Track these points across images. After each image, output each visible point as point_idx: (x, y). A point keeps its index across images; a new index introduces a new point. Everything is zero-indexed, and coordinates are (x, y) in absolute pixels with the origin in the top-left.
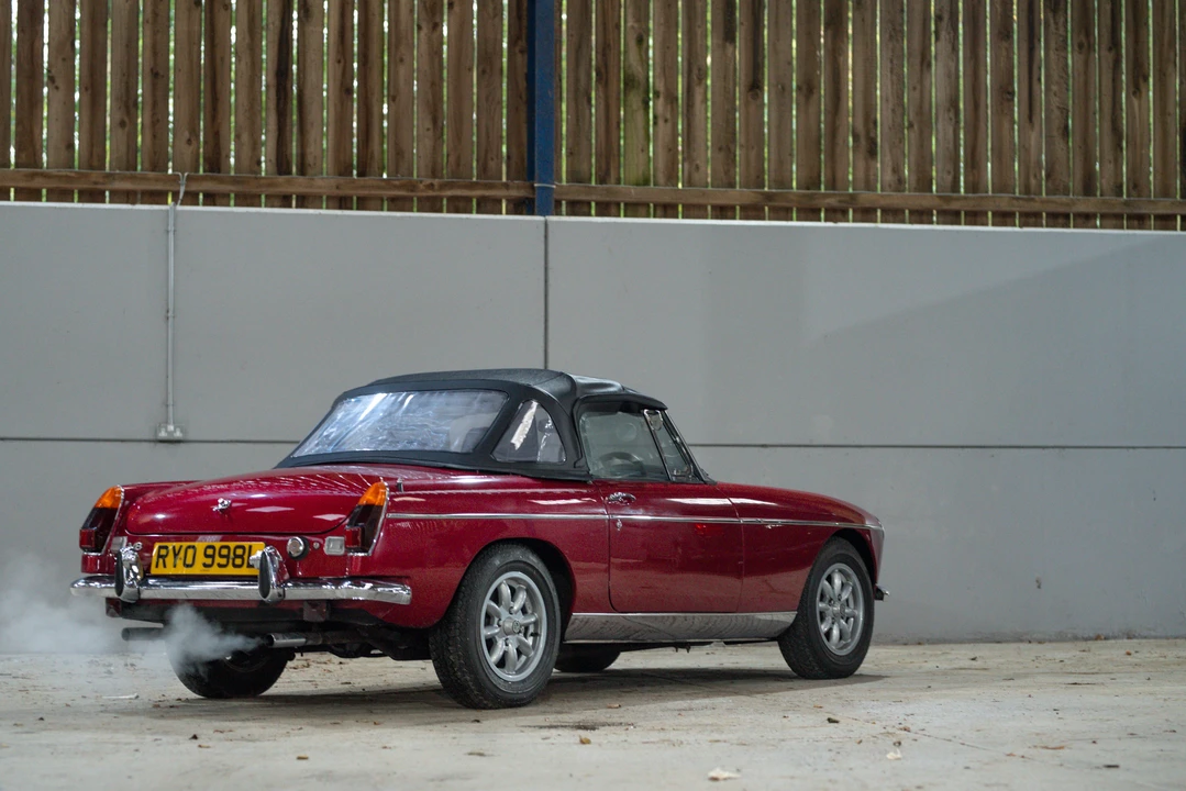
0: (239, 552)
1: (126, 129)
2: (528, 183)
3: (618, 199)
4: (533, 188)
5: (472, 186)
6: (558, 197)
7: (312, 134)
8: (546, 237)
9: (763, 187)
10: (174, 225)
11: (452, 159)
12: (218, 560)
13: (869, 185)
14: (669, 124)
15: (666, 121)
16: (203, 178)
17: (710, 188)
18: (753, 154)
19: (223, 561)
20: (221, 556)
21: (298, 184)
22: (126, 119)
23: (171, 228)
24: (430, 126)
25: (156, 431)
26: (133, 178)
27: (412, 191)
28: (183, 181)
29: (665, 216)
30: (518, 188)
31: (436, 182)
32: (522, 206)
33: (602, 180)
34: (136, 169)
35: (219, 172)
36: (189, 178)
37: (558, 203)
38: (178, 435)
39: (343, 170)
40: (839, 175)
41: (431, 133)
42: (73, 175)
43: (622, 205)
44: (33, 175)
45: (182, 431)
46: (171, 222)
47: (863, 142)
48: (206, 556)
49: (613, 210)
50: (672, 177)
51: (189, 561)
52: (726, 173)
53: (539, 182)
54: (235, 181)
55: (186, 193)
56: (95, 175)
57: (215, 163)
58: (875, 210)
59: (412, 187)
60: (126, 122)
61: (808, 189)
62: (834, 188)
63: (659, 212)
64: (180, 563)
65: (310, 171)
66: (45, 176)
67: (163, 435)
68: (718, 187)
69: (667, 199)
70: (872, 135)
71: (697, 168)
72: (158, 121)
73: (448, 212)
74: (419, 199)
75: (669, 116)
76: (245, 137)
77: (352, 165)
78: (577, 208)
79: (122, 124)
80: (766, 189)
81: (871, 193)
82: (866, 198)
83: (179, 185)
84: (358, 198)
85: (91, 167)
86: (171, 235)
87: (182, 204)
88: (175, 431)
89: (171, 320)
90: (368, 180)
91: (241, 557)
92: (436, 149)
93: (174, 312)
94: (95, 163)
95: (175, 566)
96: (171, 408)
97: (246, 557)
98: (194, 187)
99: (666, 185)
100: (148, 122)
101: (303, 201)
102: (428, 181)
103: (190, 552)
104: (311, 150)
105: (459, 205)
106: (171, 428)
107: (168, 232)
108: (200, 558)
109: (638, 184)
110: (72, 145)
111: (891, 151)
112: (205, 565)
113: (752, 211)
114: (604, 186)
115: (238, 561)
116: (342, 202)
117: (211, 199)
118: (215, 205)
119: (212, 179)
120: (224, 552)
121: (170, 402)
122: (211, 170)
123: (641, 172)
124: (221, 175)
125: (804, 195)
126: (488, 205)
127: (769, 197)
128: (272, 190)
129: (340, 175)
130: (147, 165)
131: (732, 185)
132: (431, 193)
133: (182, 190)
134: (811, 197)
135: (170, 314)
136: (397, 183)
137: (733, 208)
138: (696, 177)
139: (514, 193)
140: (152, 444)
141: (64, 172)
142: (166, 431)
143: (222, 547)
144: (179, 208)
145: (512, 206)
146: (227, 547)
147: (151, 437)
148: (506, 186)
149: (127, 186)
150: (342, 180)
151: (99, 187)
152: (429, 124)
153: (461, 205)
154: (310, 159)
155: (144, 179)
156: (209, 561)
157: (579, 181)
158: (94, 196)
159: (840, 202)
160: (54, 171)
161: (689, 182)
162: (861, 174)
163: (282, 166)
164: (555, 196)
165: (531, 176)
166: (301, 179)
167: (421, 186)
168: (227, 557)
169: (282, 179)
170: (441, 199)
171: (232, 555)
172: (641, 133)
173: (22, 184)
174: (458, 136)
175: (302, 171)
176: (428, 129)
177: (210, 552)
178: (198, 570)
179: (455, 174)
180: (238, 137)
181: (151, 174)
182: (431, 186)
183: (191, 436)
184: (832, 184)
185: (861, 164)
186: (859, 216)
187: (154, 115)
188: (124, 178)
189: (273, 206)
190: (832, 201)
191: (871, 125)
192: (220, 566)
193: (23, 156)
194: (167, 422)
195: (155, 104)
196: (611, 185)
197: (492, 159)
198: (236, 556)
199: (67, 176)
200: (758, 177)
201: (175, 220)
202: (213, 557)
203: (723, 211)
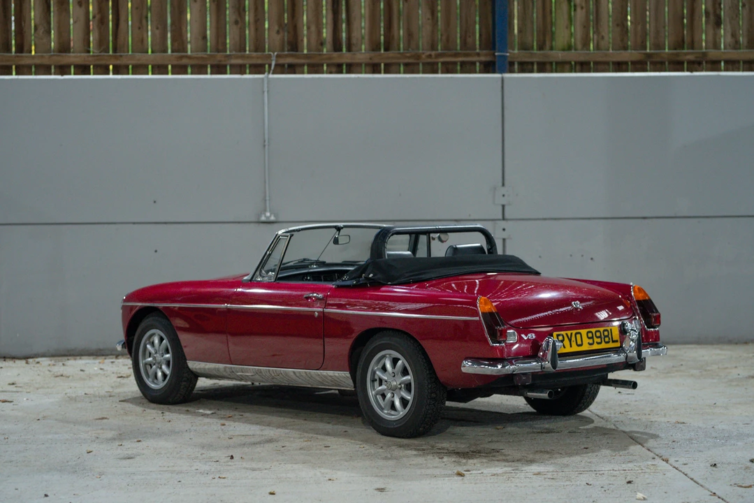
0: (606, 333)
1: (239, 26)
2: (492, 52)
3: (551, 60)
4: (494, 54)
5: (456, 55)
6: (511, 60)
7: (355, 25)
8: (503, 87)
9: (646, 49)
10: (268, 87)
11: (444, 38)
12: (596, 340)
13: (716, 46)
14: (584, 10)
15: (582, 8)
16: (287, 56)
17: (611, 51)
18: (639, 28)
19: (599, 340)
20: (597, 337)
21: (345, 57)
22: (239, 19)
23: (266, 89)
24: (430, 17)
25: (259, 216)
26: (243, 57)
27: (418, 59)
28: (274, 58)
29: (582, 71)
30: (486, 55)
31: (433, 53)
32: (489, 67)
33: (541, 48)
34: (245, 51)
35: (297, 51)
36: (277, 56)
37: (512, 64)
38: (272, 218)
39: (375, 47)
40: (696, 39)
41: (430, 21)
42: (206, 56)
43: (554, 64)
44: (182, 57)
45: (275, 216)
46: (266, 85)
47: (712, 17)
48: (589, 338)
49: (548, 67)
50: (586, 44)
51: (579, 342)
52: (622, 40)
53: (499, 52)
54: (307, 56)
55: (276, 65)
56: (220, 56)
57: (294, 46)
58: (720, 62)
59: (418, 57)
60: (239, 21)
61: (675, 49)
62: (693, 48)
63: (578, 67)
64: (574, 344)
65: (354, 48)
66: (189, 57)
67: (263, 218)
68: (616, 50)
69: (582, 59)
70: (718, 12)
71: (603, 37)
72: (258, 20)
73: (442, 73)
74: (424, 64)
75: (584, 5)
76: (313, 28)
77: (380, 43)
78: (525, 67)
79: (236, 22)
80: (648, 51)
81: (716, 51)
82: (713, 54)
83: (272, 60)
84: (385, 65)
85: (218, 51)
86: (266, 93)
87: (273, 73)
88: (270, 216)
89: (267, 147)
90: (390, 54)
91: (608, 336)
92: (433, 32)
93: (268, 142)
94: (220, 48)
95: (571, 346)
96: (268, 202)
97: (610, 336)
98: (281, 61)
99: (582, 49)
100: (252, 20)
101: (351, 68)
102: (428, 53)
103: (578, 336)
104: (355, 34)
105: (449, 68)
106: (268, 214)
107: (263, 92)
108: (586, 341)
109: (564, 50)
110: (205, 37)
111: (730, 23)
112: (590, 344)
113: (639, 66)
114: (542, 52)
115: (607, 339)
116: (375, 69)
117: (292, 69)
118: (295, 73)
119: (292, 56)
120: (598, 334)
121: (268, 198)
122: (292, 50)
123: (566, 43)
124: (297, 53)
125: (672, 54)
126: (467, 67)
127: (649, 56)
128: (330, 62)
129: (373, 50)
130: (252, 48)
131: (625, 48)
132: (429, 60)
133: (273, 63)
134: (677, 55)
135: (266, 143)
136: (408, 55)
137: (626, 63)
138: (603, 43)
139: (483, 59)
140: (257, 225)
141: (201, 54)
142: (265, 216)
143: (596, 332)
144: (271, 76)
145: (482, 66)
146: (599, 331)
147: (256, 220)
148: (478, 55)
149: (239, 61)
150: (373, 54)
151: (223, 63)
152: (429, 16)
153: (450, 67)
154: (354, 41)
155: (248, 57)
156: (591, 341)
157: (525, 50)
158: (219, 69)
159: (696, 57)
160: (195, 54)
161: (597, 47)
162: (710, 38)
163: (337, 47)
164: (509, 59)
165: (493, 48)
166: (349, 54)
167: (424, 56)
168: (600, 337)
169: (335, 54)
170: (437, 63)
171: (602, 336)
172: (566, 16)
173: (175, 63)
174: (448, 23)
175: (349, 49)
176: (428, 19)
177: (590, 335)
178: (585, 347)
179: (446, 48)
180: (308, 28)
181: (254, 54)
182: (430, 56)
183: (280, 220)
184: (692, 46)
185: (711, 32)
186: (709, 66)
187: (256, 16)
188: (237, 57)
189: (331, 73)
190: (691, 57)
191: (717, 6)
192: (598, 343)
193: (176, 44)
194: (265, 211)
195: (256, 9)
196: (547, 52)
197: (470, 37)
198: (605, 337)
199: (202, 58)
200: (643, 42)
201: (268, 83)
202: (592, 338)
203: (620, 66)
